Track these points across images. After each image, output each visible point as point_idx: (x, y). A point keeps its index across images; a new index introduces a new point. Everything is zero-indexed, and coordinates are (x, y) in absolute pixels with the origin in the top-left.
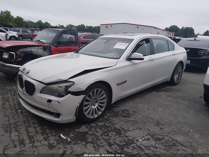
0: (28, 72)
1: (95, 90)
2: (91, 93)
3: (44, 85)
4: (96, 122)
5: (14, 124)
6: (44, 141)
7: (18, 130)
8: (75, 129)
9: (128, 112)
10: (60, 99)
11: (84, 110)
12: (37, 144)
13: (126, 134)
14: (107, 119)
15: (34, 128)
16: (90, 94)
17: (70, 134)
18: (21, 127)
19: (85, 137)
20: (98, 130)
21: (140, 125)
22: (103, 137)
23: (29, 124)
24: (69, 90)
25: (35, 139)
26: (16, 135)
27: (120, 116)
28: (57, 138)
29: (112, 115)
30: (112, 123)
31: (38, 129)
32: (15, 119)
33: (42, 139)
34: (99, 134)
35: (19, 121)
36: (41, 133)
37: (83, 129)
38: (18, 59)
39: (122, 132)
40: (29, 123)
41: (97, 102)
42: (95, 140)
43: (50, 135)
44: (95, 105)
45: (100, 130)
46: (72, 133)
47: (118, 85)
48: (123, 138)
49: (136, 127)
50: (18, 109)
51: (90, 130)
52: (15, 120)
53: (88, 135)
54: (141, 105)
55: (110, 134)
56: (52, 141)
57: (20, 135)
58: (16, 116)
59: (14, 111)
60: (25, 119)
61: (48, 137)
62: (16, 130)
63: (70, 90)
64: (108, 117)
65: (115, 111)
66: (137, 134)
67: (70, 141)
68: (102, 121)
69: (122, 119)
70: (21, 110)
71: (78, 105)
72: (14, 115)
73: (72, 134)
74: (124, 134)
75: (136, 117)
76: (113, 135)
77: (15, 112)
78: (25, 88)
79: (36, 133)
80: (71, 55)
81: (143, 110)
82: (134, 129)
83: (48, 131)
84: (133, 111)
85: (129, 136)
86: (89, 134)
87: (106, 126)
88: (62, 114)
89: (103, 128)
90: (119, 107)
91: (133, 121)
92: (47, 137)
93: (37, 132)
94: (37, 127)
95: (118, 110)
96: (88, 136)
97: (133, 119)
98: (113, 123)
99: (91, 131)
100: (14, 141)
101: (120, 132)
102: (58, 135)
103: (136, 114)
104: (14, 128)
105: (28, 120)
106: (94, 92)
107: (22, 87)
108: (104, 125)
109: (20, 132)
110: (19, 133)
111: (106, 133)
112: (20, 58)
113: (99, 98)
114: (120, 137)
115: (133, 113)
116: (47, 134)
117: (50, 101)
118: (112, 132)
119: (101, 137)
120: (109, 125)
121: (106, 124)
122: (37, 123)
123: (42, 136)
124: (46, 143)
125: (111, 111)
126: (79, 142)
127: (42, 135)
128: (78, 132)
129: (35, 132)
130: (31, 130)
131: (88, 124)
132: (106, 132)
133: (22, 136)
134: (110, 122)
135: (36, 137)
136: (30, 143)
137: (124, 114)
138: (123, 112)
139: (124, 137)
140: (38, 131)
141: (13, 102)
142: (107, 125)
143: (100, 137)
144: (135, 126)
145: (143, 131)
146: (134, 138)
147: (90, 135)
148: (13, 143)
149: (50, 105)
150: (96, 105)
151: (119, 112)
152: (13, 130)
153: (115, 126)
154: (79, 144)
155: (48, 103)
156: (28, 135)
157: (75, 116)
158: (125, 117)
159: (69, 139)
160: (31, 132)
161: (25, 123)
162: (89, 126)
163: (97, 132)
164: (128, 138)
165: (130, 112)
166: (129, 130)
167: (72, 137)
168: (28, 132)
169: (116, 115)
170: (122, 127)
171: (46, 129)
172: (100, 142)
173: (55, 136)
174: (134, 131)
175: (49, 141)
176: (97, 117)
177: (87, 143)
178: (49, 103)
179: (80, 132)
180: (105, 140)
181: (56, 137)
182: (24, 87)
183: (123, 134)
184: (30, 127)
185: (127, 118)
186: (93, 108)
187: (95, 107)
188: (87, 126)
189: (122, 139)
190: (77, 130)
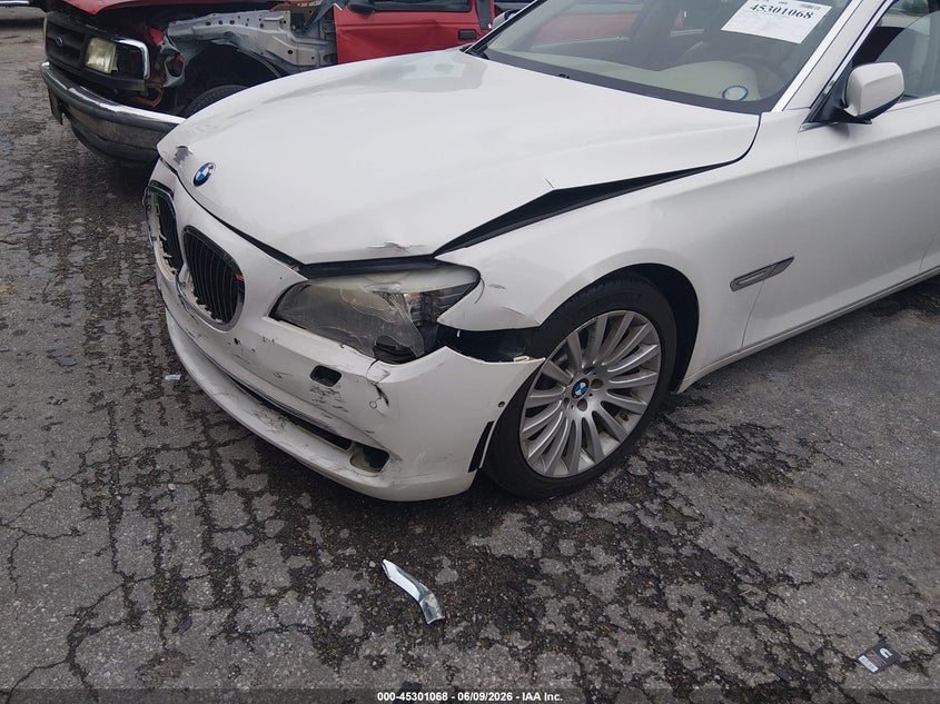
0: (205, 173)
1: (602, 319)
2: (573, 339)
3: (294, 277)
4: (583, 493)
5: (140, 465)
6: (291, 596)
7: (153, 506)
8: (467, 531)
9: (771, 442)
10: (387, 374)
11: (523, 438)
12: (254, 615)
13: (775, 608)
14: (644, 479)
15: (241, 500)
16: (567, 343)
17: (439, 561)
18: (171, 486)
19: (522, 594)
20: (602, 557)
21: (853, 549)
22: (636, 610)
23: (219, 473)
24: (446, 318)
25: (245, 575)
26: (145, 542)
27: (720, 469)
28: (365, 584)
29: (674, 453)
30: (679, 511)
31: (264, 507)
32: (144, 427)
33: (283, 579)
34: (606, 586)
35: (166, 447)
36: (279, 537)
37: (510, 536)
38: (165, 80)
39: (746, 588)
40: (216, 461)
41: (597, 383)
42: (583, 628)
43: (325, 559)
44: (582, 404)
45: (612, 560)
46: (449, 556)
47: (737, 284)
48: (755, 632)
49: (829, 557)
50: (165, 365)
51: (551, 548)
52: (145, 433)
53: (539, 584)
54: (841, 401)
55: (673, 594)
56: (336, 606)
57: (165, 540)
58: (151, 408)
59: (143, 376)
60: (196, 435)
61: (318, 570)
62: (147, 508)
63: (449, 318)
64: (652, 466)
65: (692, 428)
66: (844, 614)
67: (439, 616)
68: (615, 493)
69: (736, 489)
70: (178, 377)
71: (494, 414)
72: (139, 401)
73: (446, 562)
74: (762, 606)
75: (822, 489)
76: (689, 600)
77: (149, 388)
78: (192, 269)
79: (248, 539)
80: (439, 68)
81: (859, 438)
82: (821, 576)
83: (315, 531)
84: (803, 443)
85: (794, 624)
86: (547, 576)
87: (643, 528)
88: (395, 455)
89: (624, 545)
90: (709, 402)
91: (807, 513)
92: (310, 570)
93: (256, 529)
94: (260, 494)
95: (708, 428)
96: (543, 595)
97: (806, 498)
98: (686, 511)
99: (559, 557)
100: (132, 578)
101: (735, 589)
102: (372, 564)
103: (819, 463)
104: (136, 492)
105: (213, 445)
106: (594, 330)
107: (175, 263)
108: (628, 521)
109: (165, 519)
110: (163, 529)
111: (645, 585)
112: (174, 74)
113: (616, 364)
114: (736, 621)
115: (804, 453)
116: (312, 552)
117: (326, 375)
118: (685, 577)
119: (621, 610)
120: (664, 526)
121: (641, 514)
122: (258, 467)
123: (281, 559)
124: (304, 613)
125: (663, 427)
126: (492, 632)
127: (286, 555)
128: (484, 555)
129: (244, 528)
130: (227, 508)
131: (537, 507)
132: (644, 575)
133: (174, 546)
134: (665, 503)
135: (250, 564)
136: (215, 607)
137: (745, 459)
138: (734, 438)
139: (761, 628)
140: (261, 525)
141: (143, 319)
142: (649, 523)
143: (614, 611)
144: (825, 552)
145: (879, 597)
146: (826, 642)
147: (553, 587)
148: (126, 598)
149: (331, 400)
150: (593, 404)
151: (712, 440)
152: (130, 504)
153: (697, 535)
154: (489, 643)
155: (317, 384)
156: (207, 543)
157: (470, 470)
158: (752, 475)
159: (432, 602)
160: (226, 525)
161: (195, 463)
162: (541, 522)
163: (595, 571)
164: (789, 636)
165: (782, 447)
166: (789, 578)
167: (450, 585)
168: (211, 527)
169: (696, 458)
170: (741, 549)
171: (308, 512)
172: (615, 643)
173: (355, 564)
174: (819, 587)
175: (319, 602)
176: (587, 472)
177: (540, 641)
178: (323, 387)
179: (493, 556)
180: (647, 637)
181: (359, 577)
182: (185, 267)
183: (752, 600)
184: (224, 488)
185: (769, 488)
186: (573, 422)
187: (587, 414)
188: (530, 519)
189: (751, 642)
190: (476, 541)
